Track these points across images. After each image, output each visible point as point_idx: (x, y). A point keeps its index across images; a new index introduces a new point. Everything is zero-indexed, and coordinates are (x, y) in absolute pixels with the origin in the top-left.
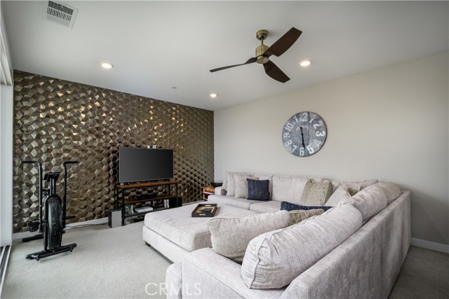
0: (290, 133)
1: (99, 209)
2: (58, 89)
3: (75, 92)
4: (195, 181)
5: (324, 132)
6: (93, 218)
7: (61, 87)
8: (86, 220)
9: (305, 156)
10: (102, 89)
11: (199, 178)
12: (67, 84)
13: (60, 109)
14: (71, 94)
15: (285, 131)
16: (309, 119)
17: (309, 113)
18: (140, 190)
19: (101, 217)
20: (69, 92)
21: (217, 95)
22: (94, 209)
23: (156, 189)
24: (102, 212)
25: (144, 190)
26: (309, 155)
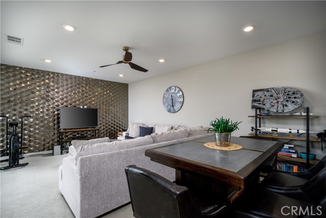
0: (167, 99)
1: (48, 145)
2: (22, 73)
3: (33, 74)
4: (115, 128)
5: (182, 99)
6: (43, 150)
7: (23, 71)
8: (39, 151)
9: (173, 113)
10: (50, 72)
11: (117, 126)
12: (27, 70)
13: (23, 85)
14: (30, 76)
15: (164, 97)
16: (175, 90)
17: (175, 87)
18: (75, 134)
19: (49, 150)
20: (29, 75)
21: (124, 75)
22: (44, 145)
23: (86, 133)
24: (49, 147)
25: (78, 134)
26: (176, 112)
